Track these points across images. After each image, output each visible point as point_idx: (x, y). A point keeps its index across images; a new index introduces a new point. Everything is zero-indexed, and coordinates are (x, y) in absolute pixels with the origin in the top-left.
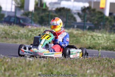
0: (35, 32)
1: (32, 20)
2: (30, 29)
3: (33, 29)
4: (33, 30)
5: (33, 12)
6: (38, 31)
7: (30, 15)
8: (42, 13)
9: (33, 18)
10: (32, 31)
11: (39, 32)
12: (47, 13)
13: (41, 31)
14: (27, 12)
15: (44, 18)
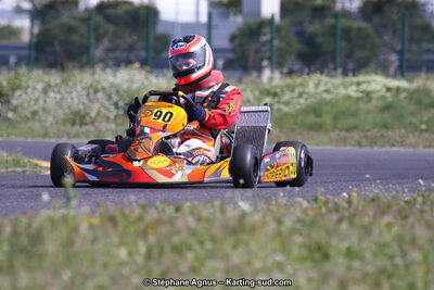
0: (287, 97)
1: (271, 50)
2: (267, 87)
3: (277, 86)
4: (278, 90)
5: (277, 19)
6: (297, 91)
7: (265, 34)
8: (311, 23)
9: (276, 43)
10: (275, 95)
11: (300, 95)
12: (330, 21)
13: (307, 90)
14: (252, 21)
15: (320, 40)
